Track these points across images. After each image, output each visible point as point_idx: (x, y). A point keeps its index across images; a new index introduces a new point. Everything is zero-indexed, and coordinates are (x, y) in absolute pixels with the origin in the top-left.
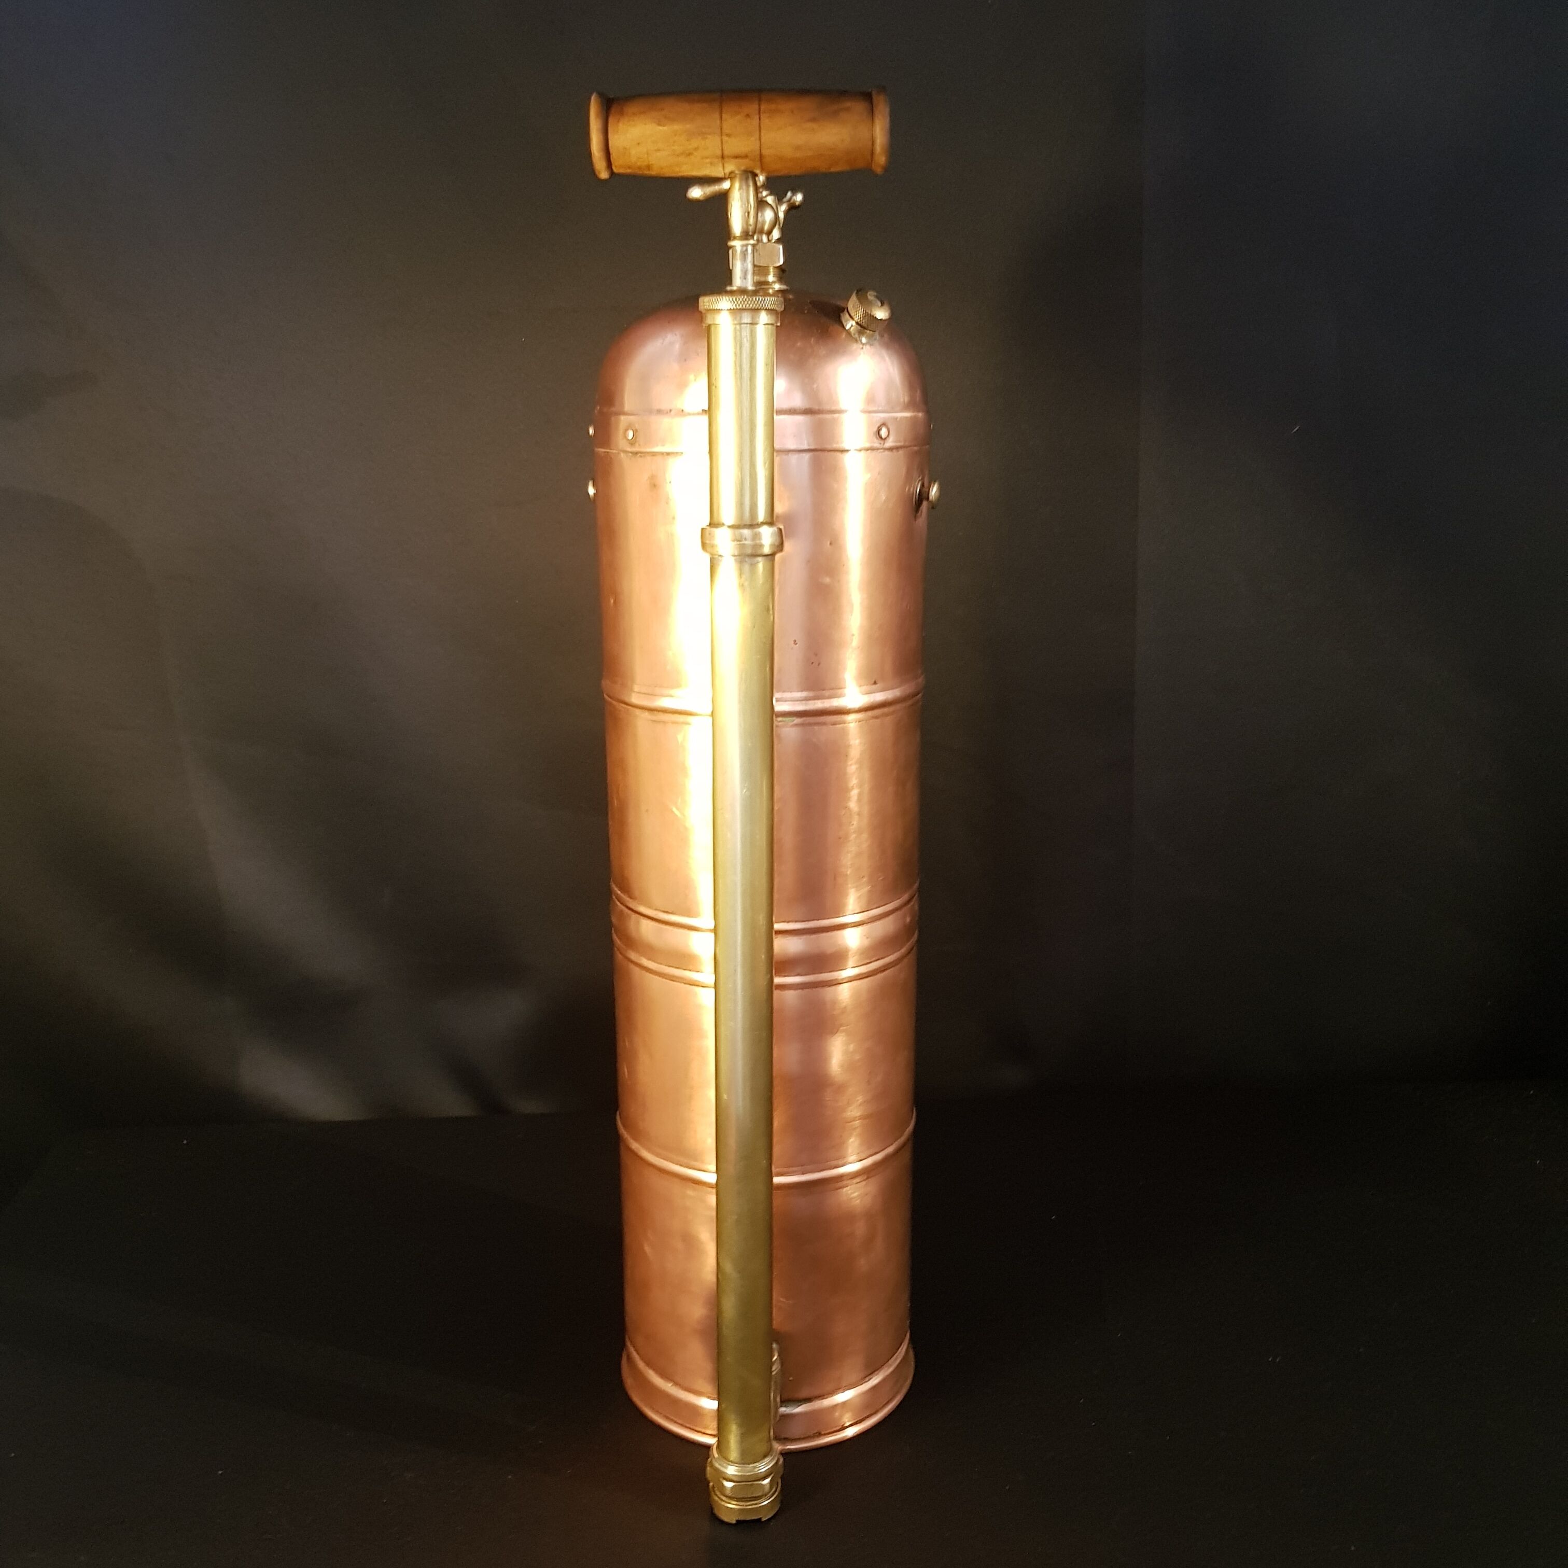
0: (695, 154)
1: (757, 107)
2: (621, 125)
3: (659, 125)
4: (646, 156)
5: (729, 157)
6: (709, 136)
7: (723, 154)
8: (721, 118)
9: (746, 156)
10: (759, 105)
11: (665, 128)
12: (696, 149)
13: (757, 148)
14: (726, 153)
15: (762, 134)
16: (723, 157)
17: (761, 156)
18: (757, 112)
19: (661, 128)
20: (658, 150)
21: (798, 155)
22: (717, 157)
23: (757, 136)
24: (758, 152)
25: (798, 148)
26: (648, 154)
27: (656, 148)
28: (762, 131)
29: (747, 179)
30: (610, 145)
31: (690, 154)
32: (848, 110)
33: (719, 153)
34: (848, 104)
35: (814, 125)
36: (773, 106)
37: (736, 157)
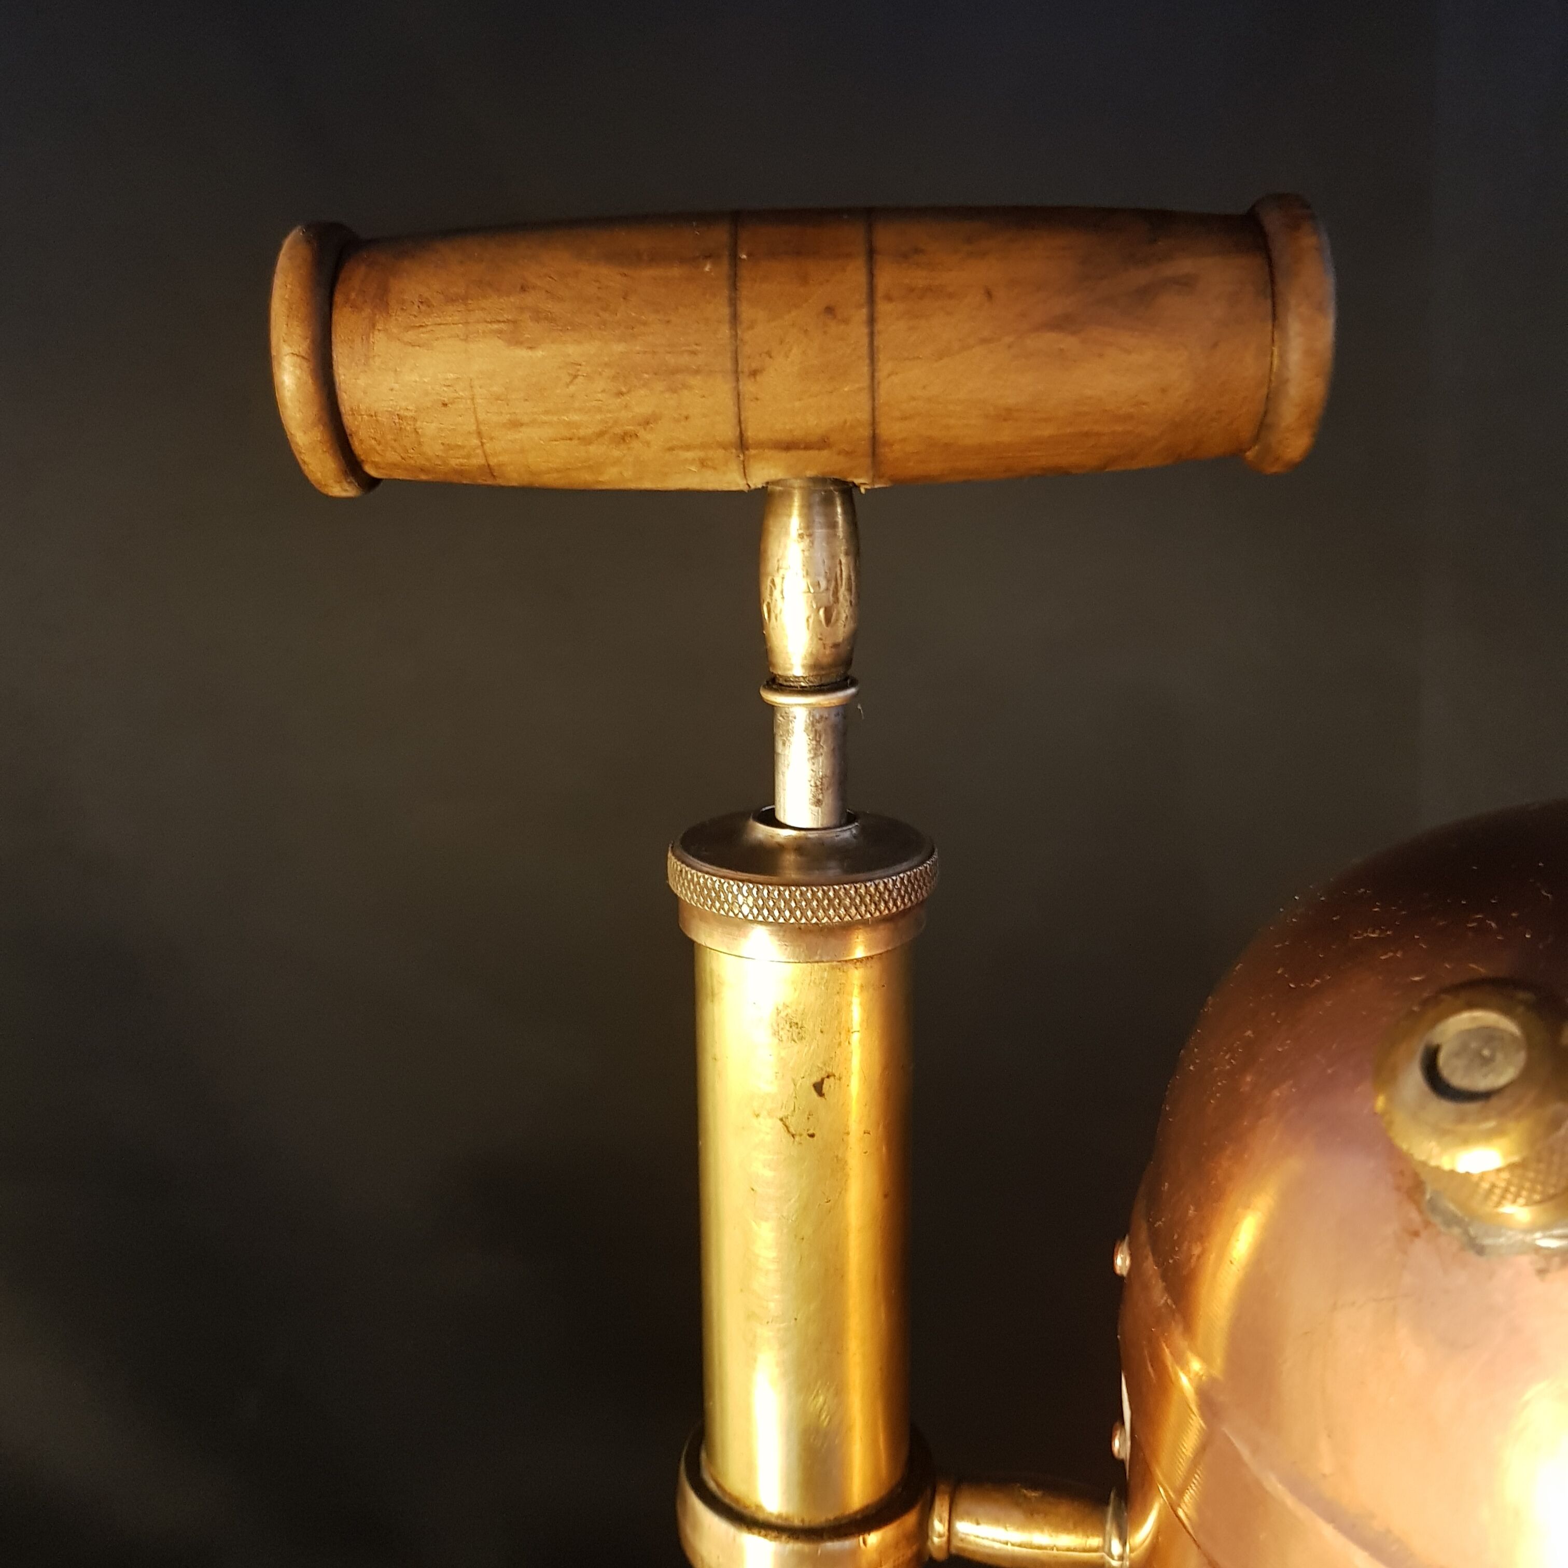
0: (644, 434)
1: (861, 278)
2: (379, 340)
3: (515, 340)
4: (475, 442)
5: (761, 445)
6: (695, 381)
7: (741, 434)
8: (735, 319)
9: (823, 443)
10: (871, 275)
11: (539, 353)
12: (647, 422)
13: (864, 415)
14: (751, 434)
15: (881, 375)
16: (742, 444)
17: (874, 439)
18: (861, 296)
19: (522, 353)
20: (516, 424)
21: (1006, 434)
22: (724, 446)
23: (865, 382)
24: (866, 432)
25: (1007, 415)
26: (479, 434)
27: (505, 418)
28: (882, 357)
29: (828, 502)
30: (345, 408)
31: (624, 438)
32: (1186, 284)
33: (728, 432)
34: (1185, 265)
35: (1069, 342)
36: (919, 277)
37: (788, 446)
